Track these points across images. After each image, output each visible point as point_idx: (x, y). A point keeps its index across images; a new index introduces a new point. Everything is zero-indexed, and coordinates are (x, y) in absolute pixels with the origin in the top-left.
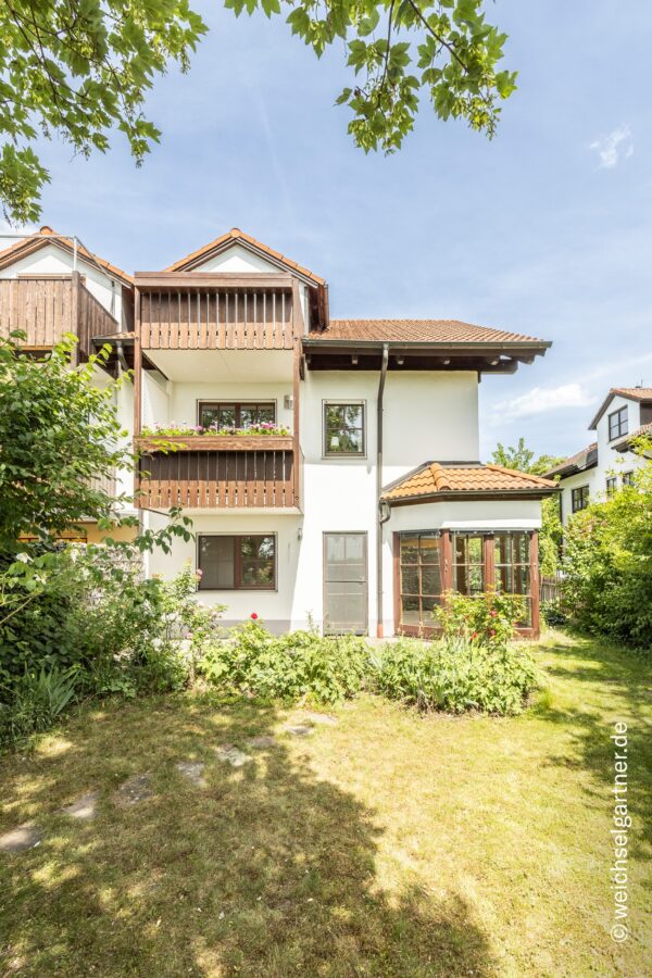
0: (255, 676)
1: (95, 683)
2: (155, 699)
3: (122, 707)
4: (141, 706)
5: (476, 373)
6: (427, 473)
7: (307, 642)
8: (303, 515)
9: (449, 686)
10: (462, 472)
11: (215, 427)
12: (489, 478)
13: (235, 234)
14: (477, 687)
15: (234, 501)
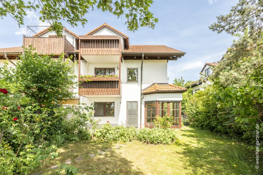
0: (108, 136)
1: (69, 138)
2: (84, 141)
3: (76, 143)
4: (80, 143)
5: (167, 60)
6: (154, 86)
7: (121, 128)
8: (121, 97)
9: (154, 138)
10: (162, 86)
11: (99, 75)
12: (169, 87)
13: (105, 25)
14: (161, 138)
15: (103, 93)
